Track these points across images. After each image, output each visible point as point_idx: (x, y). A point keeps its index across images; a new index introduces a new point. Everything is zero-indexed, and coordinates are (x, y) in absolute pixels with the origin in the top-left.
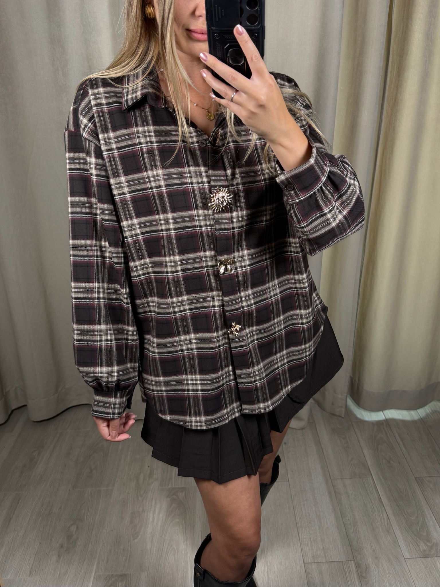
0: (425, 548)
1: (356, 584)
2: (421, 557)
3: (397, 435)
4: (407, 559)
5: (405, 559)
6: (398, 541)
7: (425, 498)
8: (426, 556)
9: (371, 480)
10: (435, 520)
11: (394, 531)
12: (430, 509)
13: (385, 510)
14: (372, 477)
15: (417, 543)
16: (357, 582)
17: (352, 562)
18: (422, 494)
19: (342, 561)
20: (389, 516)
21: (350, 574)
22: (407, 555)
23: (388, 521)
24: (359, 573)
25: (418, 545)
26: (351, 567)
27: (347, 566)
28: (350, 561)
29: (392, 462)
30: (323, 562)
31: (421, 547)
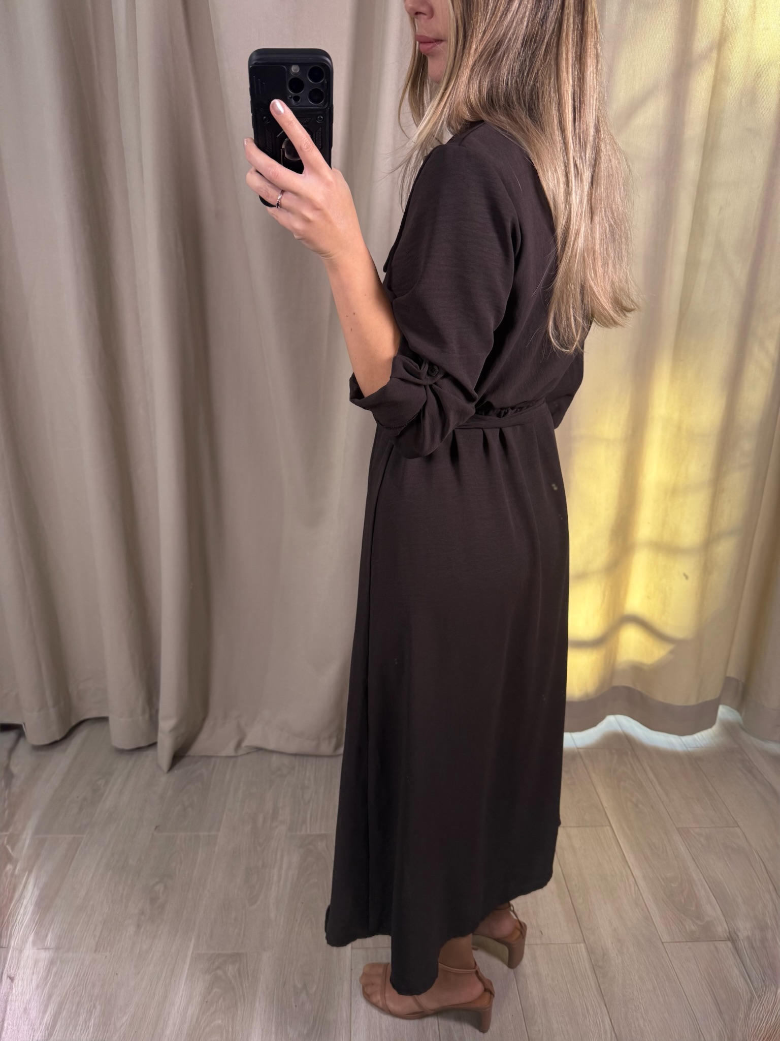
0: (693, 928)
1: (588, 976)
2: (688, 940)
3: (648, 769)
4: (667, 944)
5: (662, 943)
6: (651, 917)
7: (692, 856)
8: (694, 939)
9: (610, 831)
10: (708, 887)
11: (646, 902)
12: (700, 873)
13: (630, 873)
14: (611, 826)
15: (681, 921)
16: (590, 974)
17: (582, 945)
18: (687, 851)
19: (566, 944)
20: (637, 880)
21: (579, 962)
22: (666, 938)
23: (637, 888)
24: (593, 961)
25: (682, 923)
26: (580, 954)
27: (574, 951)
28: (580, 943)
29: (640, 806)
30: (537, 944)
31: (687, 926)
